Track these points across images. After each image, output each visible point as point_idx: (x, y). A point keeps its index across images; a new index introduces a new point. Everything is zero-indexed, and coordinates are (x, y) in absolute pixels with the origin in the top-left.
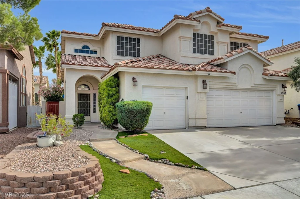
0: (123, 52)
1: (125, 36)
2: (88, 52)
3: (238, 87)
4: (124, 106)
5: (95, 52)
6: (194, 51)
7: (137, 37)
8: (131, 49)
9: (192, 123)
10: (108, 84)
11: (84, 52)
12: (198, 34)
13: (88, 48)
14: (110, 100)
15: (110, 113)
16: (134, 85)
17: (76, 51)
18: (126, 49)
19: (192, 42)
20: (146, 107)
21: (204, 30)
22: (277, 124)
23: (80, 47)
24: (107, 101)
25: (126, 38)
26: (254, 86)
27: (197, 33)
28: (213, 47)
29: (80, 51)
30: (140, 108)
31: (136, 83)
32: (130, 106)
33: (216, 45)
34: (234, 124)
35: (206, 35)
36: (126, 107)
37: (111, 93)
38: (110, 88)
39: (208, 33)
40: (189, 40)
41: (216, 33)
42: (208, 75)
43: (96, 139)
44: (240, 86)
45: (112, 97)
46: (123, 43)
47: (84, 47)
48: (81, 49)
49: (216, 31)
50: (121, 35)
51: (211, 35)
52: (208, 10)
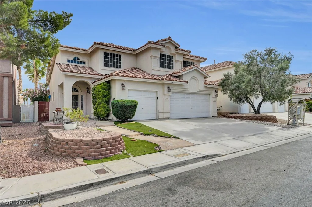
0: (108, 64)
1: (110, 52)
2: (78, 62)
3: (189, 92)
4: (119, 103)
5: (84, 63)
6: (161, 67)
7: (119, 54)
8: (114, 62)
9: (161, 116)
10: (103, 88)
11: (75, 62)
12: (163, 55)
13: (78, 59)
14: (104, 99)
15: (105, 109)
16: (123, 89)
17: (69, 61)
18: (111, 62)
19: (159, 60)
20: (134, 104)
21: (167, 52)
22: (213, 116)
23: (72, 58)
24: (103, 100)
25: (111, 54)
26: (199, 91)
27: (162, 53)
28: (173, 64)
29: (72, 61)
30: (130, 104)
31: (124, 87)
32: (123, 103)
33: (174, 63)
34: (187, 116)
35: (168, 56)
36: (120, 103)
37: (105, 94)
38: (104, 91)
40: (157, 58)
41: (175, 55)
42: (171, 83)
43: (102, 126)
44: (190, 91)
45: (106, 97)
46: (108, 58)
47: (75, 58)
48: (73, 60)
49: (174, 53)
50: (107, 52)
51: (171, 55)
52: (170, 39)
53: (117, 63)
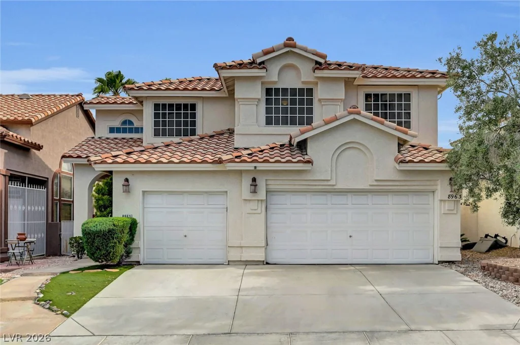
0: (164, 130)
1: (168, 101)
2: (131, 131)
3: (335, 187)
6: (269, 122)
7: (193, 102)
8: (178, 124)
9: (234, 255)
11: (125, 131)
12: (277, 90)
13: (131, 123)
16: (125, 191)
17: (112, 130)
18: (171, 124)
19: (263, 106)
21: (290, 81)
22: (440, 262)
23: (117, 123)
25: (171, 106)
26: (375, 183)
27: (273, 87)
28: (310, 111)
29: (118, 130)
31: (127, 187)
33: (316, 106)
34: (334, 259)
39: (298, 85)
40: (256, 103)
41: (317, 84)
42: (253, 168)
46: (164, 115)
47: (124, 123)
48: (119, 126)
49: (312, 79)
50: (161, 102)
51: (305, 87)
52: (290, 43)
53: (186, 124)
